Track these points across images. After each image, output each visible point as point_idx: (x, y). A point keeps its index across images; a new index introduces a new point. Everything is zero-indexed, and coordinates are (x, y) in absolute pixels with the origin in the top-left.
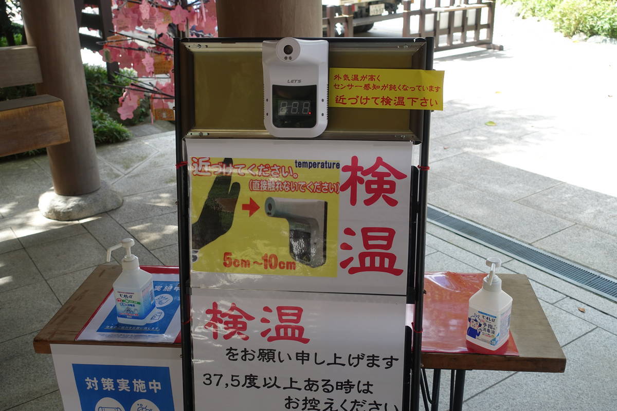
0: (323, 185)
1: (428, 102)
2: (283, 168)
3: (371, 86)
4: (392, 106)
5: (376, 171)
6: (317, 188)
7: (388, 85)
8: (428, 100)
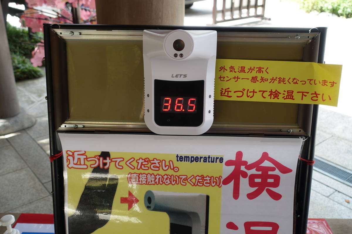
0: (205, 178)
1: (320, 97)
2: (164, 162)
3: (259, 79)
4: (281, 100)
5: (260, 165)
6: (198, 182)
7: (276, 78)
8: (319, 94)
